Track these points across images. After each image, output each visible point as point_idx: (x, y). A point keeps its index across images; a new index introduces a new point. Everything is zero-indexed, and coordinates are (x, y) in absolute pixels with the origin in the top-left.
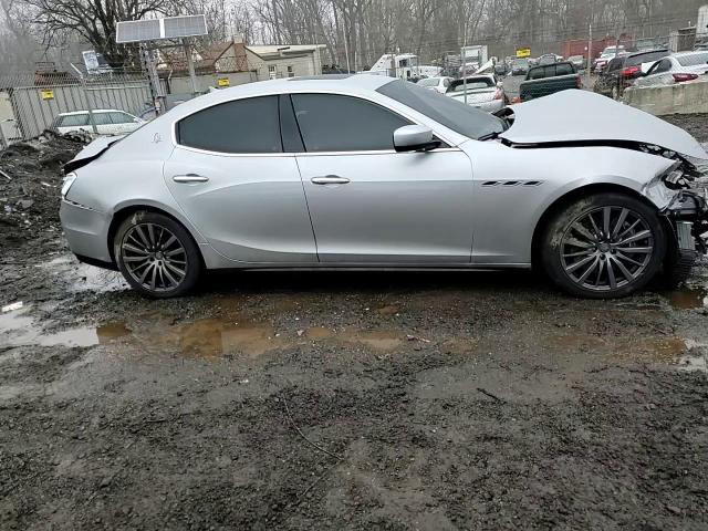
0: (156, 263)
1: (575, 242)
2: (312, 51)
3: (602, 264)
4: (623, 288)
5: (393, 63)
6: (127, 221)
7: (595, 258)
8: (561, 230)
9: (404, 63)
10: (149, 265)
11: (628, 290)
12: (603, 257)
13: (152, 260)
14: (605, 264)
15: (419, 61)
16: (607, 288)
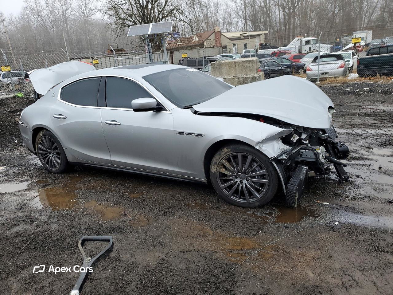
0: (51, 155)
1: (224, 171)
2: (259, 35)
3: (241, 186)
4: (254, 203)
5: (301, 42)
6: (39, 134)
7: (237, 182)
8: (216, 163)
9: (308, 42)
10: (48, 156)
11: (257, 204)
12: (241, 182)
13: (50, 154)
14: (242, 187)
15: (316, 42)
16: (244, 201)
